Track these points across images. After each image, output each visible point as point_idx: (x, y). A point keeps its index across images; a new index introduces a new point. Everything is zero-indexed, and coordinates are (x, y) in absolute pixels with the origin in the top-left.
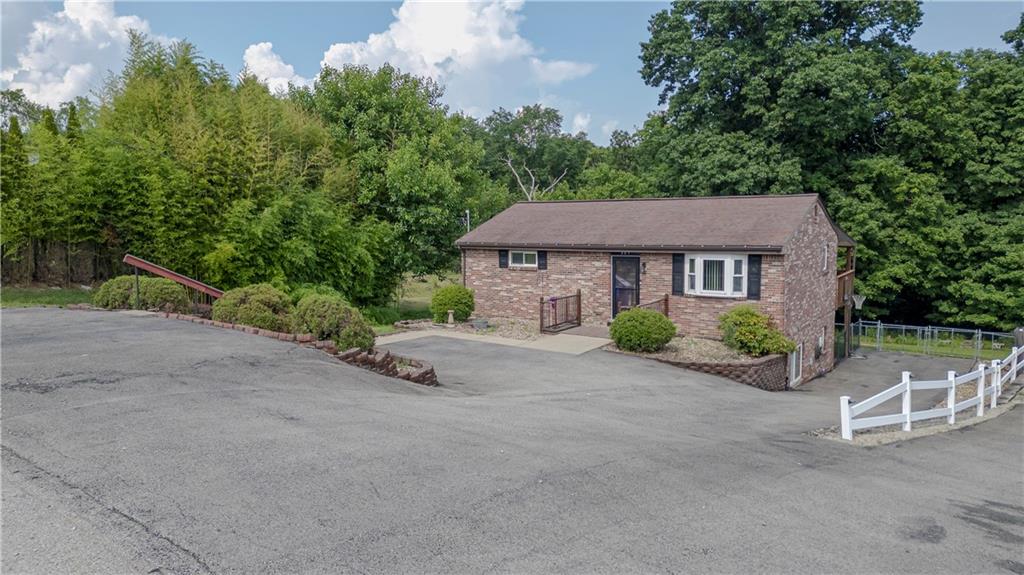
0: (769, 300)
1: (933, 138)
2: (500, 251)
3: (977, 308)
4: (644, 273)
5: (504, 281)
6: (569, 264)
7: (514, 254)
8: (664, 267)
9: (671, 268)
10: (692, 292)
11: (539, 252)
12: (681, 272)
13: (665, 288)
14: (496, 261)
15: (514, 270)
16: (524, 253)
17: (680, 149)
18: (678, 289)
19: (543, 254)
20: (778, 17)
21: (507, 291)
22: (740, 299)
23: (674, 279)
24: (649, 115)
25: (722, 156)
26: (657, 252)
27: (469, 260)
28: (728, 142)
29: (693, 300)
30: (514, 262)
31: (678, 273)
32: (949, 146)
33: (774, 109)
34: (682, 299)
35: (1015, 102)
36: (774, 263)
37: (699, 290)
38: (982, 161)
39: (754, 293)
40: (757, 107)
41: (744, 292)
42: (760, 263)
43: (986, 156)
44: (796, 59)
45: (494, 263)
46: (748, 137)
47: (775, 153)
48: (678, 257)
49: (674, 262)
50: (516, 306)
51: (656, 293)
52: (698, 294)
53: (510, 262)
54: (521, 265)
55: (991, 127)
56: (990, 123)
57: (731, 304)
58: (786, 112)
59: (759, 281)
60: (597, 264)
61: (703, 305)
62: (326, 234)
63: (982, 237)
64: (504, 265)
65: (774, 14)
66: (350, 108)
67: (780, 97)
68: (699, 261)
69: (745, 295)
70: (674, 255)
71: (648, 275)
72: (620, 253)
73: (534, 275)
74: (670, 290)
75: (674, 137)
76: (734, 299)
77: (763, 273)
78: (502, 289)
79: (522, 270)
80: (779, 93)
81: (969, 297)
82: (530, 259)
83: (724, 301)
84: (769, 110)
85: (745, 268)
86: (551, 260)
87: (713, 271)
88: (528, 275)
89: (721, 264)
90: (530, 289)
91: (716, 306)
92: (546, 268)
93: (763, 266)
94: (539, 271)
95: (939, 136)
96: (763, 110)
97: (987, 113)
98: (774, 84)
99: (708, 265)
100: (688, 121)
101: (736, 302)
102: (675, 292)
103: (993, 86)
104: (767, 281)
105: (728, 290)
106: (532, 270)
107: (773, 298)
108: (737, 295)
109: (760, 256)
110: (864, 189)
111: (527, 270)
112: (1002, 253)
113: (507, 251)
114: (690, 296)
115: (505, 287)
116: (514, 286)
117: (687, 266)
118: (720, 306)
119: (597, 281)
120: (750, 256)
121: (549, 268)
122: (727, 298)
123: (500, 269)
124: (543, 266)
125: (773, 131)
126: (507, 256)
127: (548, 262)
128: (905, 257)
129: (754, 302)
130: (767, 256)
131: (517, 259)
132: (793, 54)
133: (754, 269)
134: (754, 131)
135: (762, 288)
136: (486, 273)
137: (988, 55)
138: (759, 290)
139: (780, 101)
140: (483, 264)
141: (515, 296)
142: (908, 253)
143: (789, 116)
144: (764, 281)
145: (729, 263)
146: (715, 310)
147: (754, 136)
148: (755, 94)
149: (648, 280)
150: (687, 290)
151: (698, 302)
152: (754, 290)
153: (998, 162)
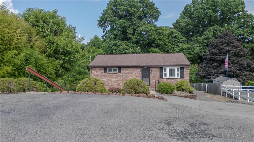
0: (186, 78)
2: (105, 68)
4: (151, 73)
5: (106, 77)
6: (128, 71)
7: (109, 69)
8: (157, 71)
9: (159, 71)
10: (165, 77)
11: (118, 68)
12: (162, 72)
13: (157, 76)
15: (110, 74)
16: (113, 68)
17: (112, 44)
19: (119, 69)
20: (135, 14)
21: (107, 80)
22: (178, 79)
23: (160, 74)
24: (94, 36)
25: (124, 46)
26: (155, 67)
27: (93, 71)
28: (124, 43)
29: (166, 79)
30: (109, 71)
31: (161, 72)
32: (167, 46)
33: (134, 36)
34: (162, 79)
35: (177, 38)
36: (187, 69)
37: (168, 76)
38: (172, 50)
39: (182, 77)
40: (131, 35)
42: (183, 69)
43: (172, 49)
44: (140, 24)
45: (102, 72)
46: (128, 42)
47: (135, 46)
48: (161, 68)
49: (160, 70)
50: (110, 84)
51: (155, 78)
52: (168, 78)
53: (108, 72)
54: (112, 72)
55: (173, 43)
56: (173, 42)
57: (176, 80)
58: (137, 37)
59: (183, 73)
60: (137, 71)
61: (168, 81)
62: (40, 64)
64: (106, 72)
65: (134, 13)
66: (41, 22)
67: (136, 33)
68: (168, 70)
69: (180, 77)
70: (160, 67)
71: (152, 73)
72: (144, 68)
73: (117, 75)
74: (159, 77)
75: (110, 41)
76: (177, 78)
77: (184, 71)
79: (112, 73)
80: (135, 32)
82: (115, 70)
83: (174, 79)
84: (133, 36)
85: (179, 70)
87: (172, 73)
88: (114, 75)
89: (174, 69)
90: (115, 79)
91: (172, 81)
92: (121, 73)
93: (184, 70)
94: (118, 74)
95: (165, 44)
96: (132, 36)
97: (172, 40)
98: (134, 30)
100: (113, 37)
101: (177, 79)
102: (160, 78)
103: (173, 34)
104: (185, 73)
105: (176, 76)
106: (116, 73)
108: (178, 77)
109: (183, 67)
111: (114, 73)
113: (107, 68)
114: (165, 78)
115: (106, 79)
116: (109, 78)
117: (164, 71)
118: (173, 81)
119: (137, 76)
120: (181, 67)
121: (121, 72)
122: (175, 78)
123: (104, 74)
124: (119, 72)
125: (134, 41)
126: (107, 69)
127: (121, 71)
129: (182, 79)
130: (185, 67)
131: (110, 70)
132: (139, 23)
133: (182, 71)
134: (129, 41)
135: (184, 75)
136: (99, 75)
137: (170, 28)
138: (183, 76)
139: (136, 34)
140: (98, 72)
141: (110, 81)
143: (138, 38)
144: (184, 74)
145: (176, 69)
146: (172, 82)
147: (130, 42)
148: (130, 32)
149: (152, 75)
150: (164, 77)
151: (167, 80)
152: (182, 76)
153: (175, 50)
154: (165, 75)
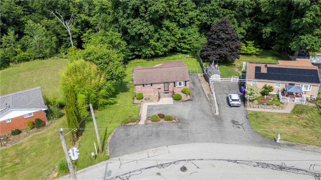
1: (175, 15)
2: (143, 84)
3: (184, 49)
5: (144, 88)
6: (156, 85)
8: (172, 84)
9: (174, 84)
13: (173, 86)
14: (142, 86)
15: (146, 87)
16: (148, 84)
18: (175, 86)
19: (151, 85)
26: (171, 82)
27: (136, 86)
36: (188, 82)
37: (178, 86)
39: (185, 85)
41: (184, 86)
42: (186, 82)
51: (171, 87)
60: (161, 84)
61: (179, 88)
63: (183, 34)
64: (144, 86)
68: (178, 83)
70: (174, 82)
71: (170, 85)
72: (165, 83)
78: (144, 90)
81: (182, 47)
85: (184, 82)
86: (153, 85)
87: (180, 84)
88: (149, 87)
89: (181, 82)
90: (149, 89)
99: (179, 83)
105: (182, 86)
107: (188, 86)
110: (164, 29)
112: (187, 38)
116: (146, 89)
117: (176, 83)
118: (181, 88)
119: (162, 87)
128: (172, 42)
131: (146, 85)
136: (140, 88)
141: (146, 91)
142: (173, 41)
144: (187, 84)
145: (182, 82)
150: (176, 86)
154: (177, 85)
